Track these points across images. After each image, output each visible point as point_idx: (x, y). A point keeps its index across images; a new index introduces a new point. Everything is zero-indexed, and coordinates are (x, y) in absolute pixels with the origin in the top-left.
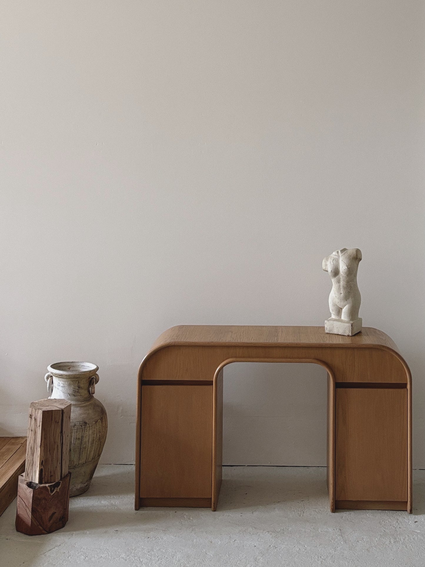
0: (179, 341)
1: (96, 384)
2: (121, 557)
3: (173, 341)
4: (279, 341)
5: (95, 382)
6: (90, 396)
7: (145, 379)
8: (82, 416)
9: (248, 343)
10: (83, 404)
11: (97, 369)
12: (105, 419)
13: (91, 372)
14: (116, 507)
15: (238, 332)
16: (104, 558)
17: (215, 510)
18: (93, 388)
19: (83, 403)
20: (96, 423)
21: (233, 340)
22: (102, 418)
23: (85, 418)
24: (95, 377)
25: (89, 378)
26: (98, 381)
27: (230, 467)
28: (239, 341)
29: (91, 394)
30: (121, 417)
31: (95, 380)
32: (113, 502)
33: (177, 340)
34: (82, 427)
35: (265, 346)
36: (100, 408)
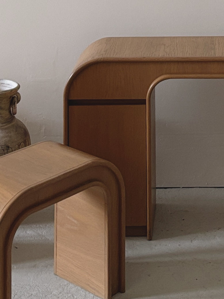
0: (108, 56)
1: (17, 103)
2: (52, 294)
3: (101, 57)
4: (217, 55)
5: (16, 102)
6: (11, 117)
7: (72, 98)
8: (4, 139)
9: (183, 58)
10: (4, 126)
11: (19, 87)
12: (29, 142)
13: (12, 92)
14: (43, 238)
15: (171, 45)
16: (35, 295)
17: (150, 239)
18: (15, 108)
19: (4, 124)
20: (19, 147)
21: (167, 54)
22: (25, 141)
23: (7, 141)
24: (16, 96)
25: (10, 98)
26: (20, 100)
27: (164, 189)
28: (173, 56)
29: (12, 115)
30: (44, 138)
31: (16, 99)
32: (39, 232)
33: (106, 56)
34: (4, 151)
35: (202, 60)
36: (23, 130)
